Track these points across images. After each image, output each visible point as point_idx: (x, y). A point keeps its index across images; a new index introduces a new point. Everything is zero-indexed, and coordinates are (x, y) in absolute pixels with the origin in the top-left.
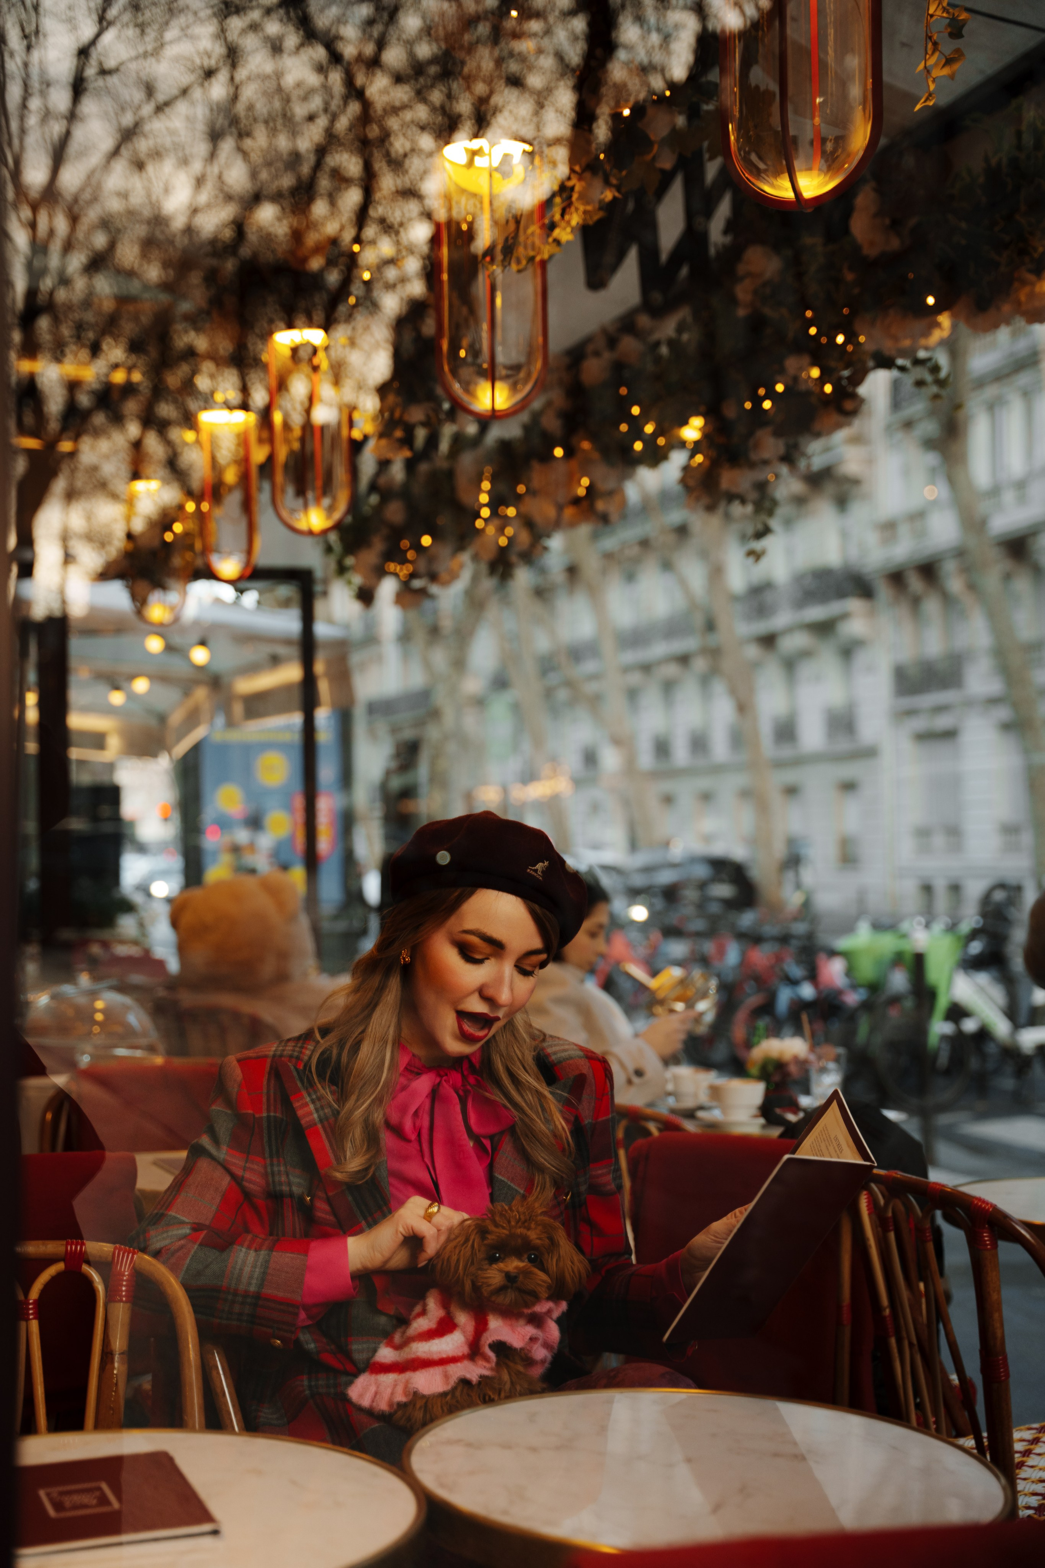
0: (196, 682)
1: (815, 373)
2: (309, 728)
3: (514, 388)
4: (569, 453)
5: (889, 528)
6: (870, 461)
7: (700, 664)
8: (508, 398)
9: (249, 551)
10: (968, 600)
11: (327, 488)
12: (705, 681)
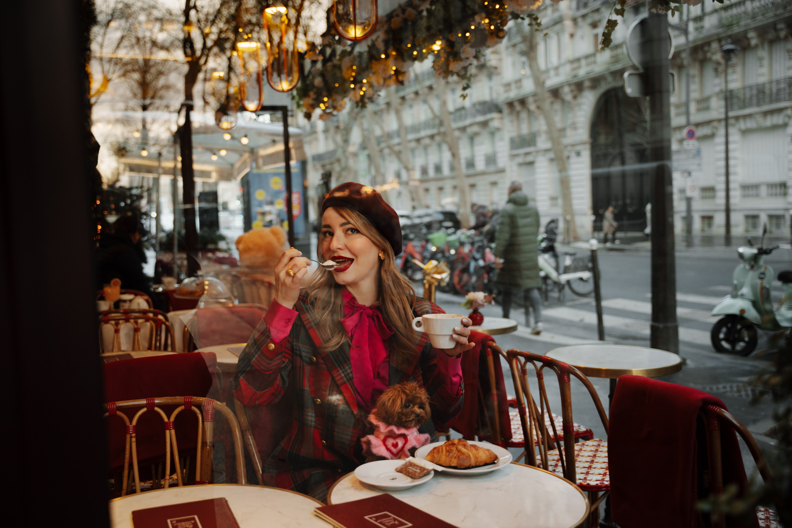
0: (245, 151)
1: (487, 21)
2: (288, 167)
3: (364, 29)
4: (387, 56)
5: (508, 86)
6: (500, 60)
7: (438, 138)
8: (362, 32)
9: (260, 100)
10: (537, 112)
11: (290, 74)
12: (439, 145)
